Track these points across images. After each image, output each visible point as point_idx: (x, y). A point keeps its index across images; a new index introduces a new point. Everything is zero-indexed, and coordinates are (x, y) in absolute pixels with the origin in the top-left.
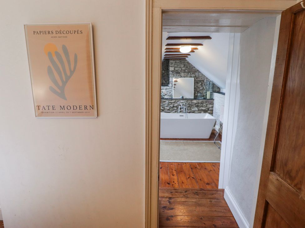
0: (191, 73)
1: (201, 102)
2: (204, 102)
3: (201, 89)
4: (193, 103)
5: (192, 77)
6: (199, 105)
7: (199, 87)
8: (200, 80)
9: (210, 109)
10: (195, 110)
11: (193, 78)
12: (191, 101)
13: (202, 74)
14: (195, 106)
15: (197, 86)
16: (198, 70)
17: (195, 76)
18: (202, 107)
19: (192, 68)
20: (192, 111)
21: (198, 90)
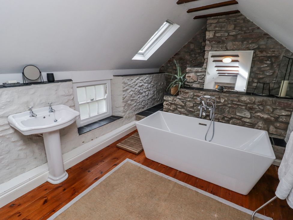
0: (248, 42)
1: (259, 102)
2: (269, 103)
3: (268, 74)
4: (242, 102)
5: (250, 50)
6: (255, 106)
7: (263, 71)
8: (269, 55)
9: (284, 119)
10: (243, 115)
11: (253, 51)
12: (237, 97)
13: (277, 43)
14: (244, 107)
15: (259, 69)
16: (266, 34)
17: (258, 48)
18: (262, 111)
19: (253, 30)
20: (237, 117)
21: (261, 76)
